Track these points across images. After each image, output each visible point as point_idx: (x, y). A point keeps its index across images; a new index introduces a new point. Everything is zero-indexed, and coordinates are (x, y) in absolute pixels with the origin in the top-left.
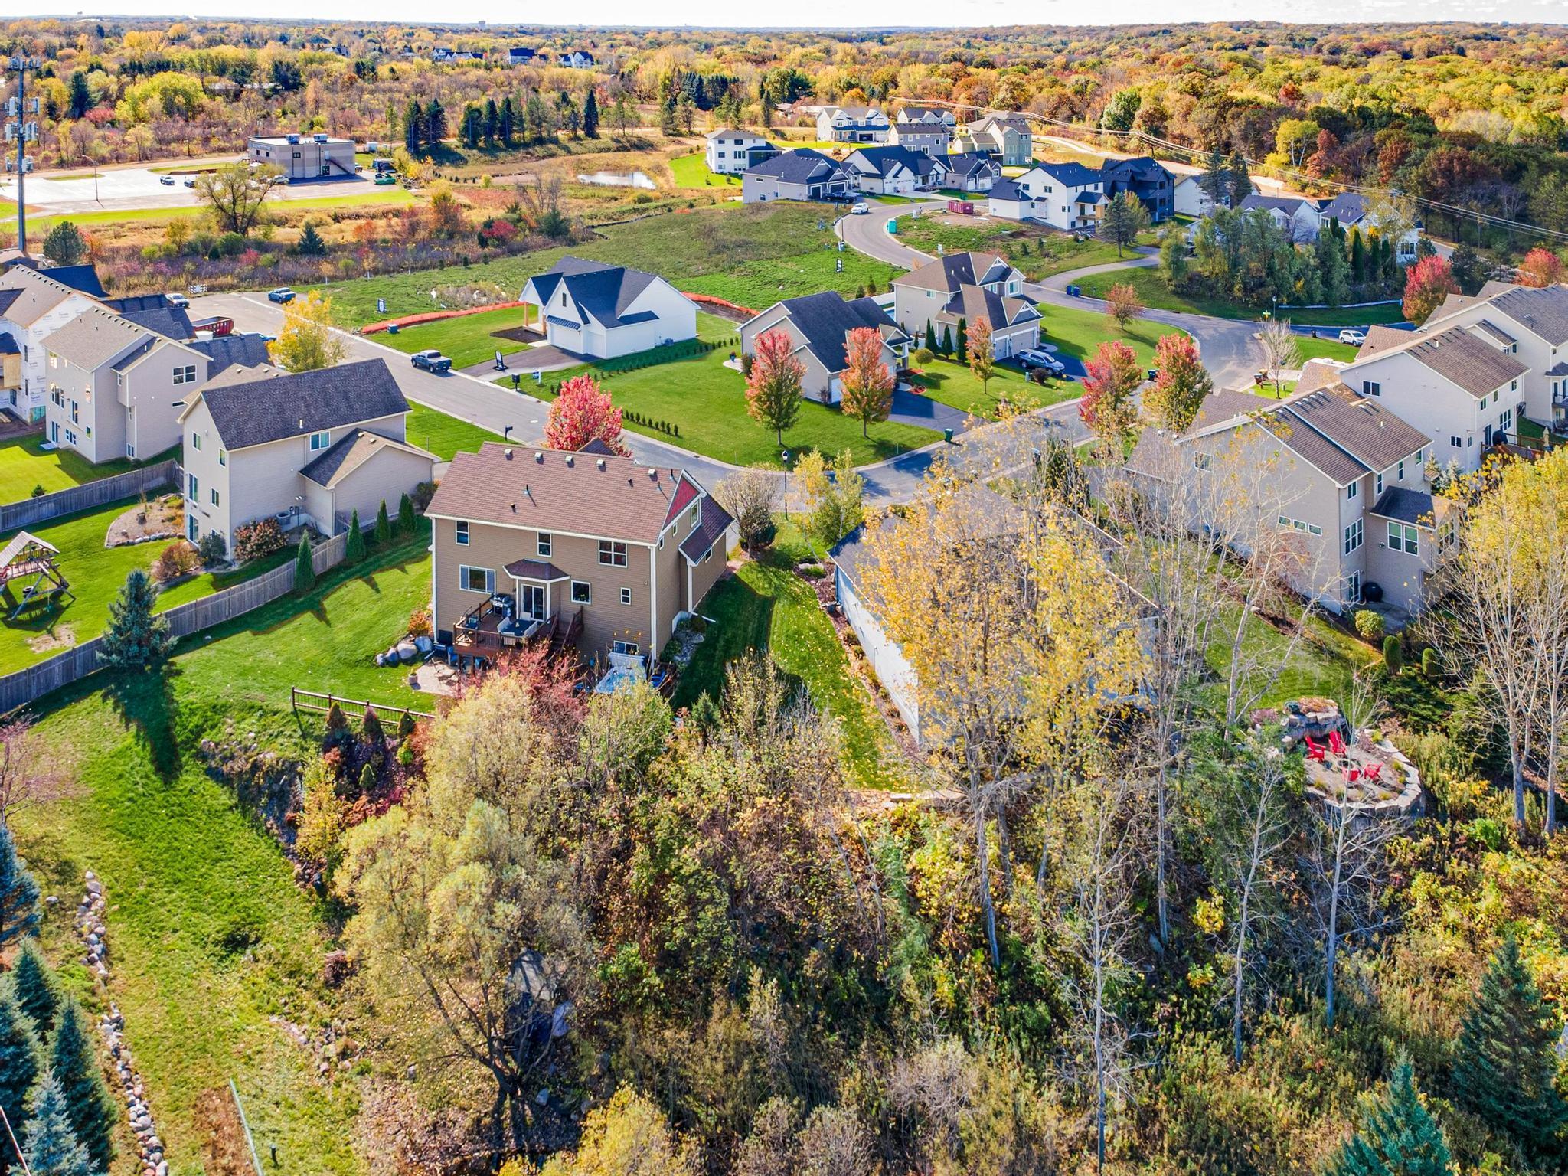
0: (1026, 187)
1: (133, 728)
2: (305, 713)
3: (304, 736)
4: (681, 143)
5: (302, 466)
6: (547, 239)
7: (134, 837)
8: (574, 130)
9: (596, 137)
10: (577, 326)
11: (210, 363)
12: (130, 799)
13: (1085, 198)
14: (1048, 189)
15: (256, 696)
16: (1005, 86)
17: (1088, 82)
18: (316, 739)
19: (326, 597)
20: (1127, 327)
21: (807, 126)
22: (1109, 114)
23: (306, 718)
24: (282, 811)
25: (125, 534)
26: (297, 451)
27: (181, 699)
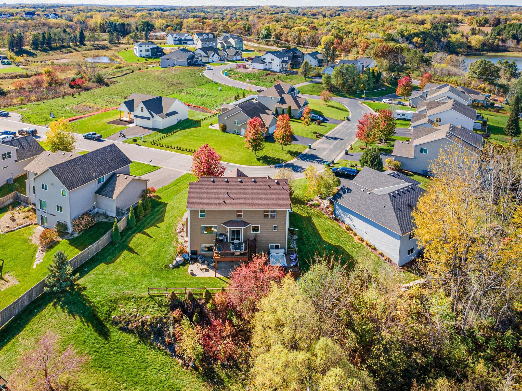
0: (265, 59)
1: (77, 317)
2: (155, 296)
3: (160, 306)
4: (118, 47)
5: (95, 191)
6: (97, 84)
7: (107, 368)
8: (76, 42)
9: (84, 45)
10: (149, 119)
11: (17, 150)
12: (95, 351)
13: (284, 62)
14: (272, 60)
15: (128, 292)
16: (222, 26)
17: (246, 24)
18: (166, 306)
19: (129, 242)
20: (328, 103)
21: (158, 39)
22: (262, 34)
23: (157, 298)
24: (163, 339)
25: (8, 227)
26: (94, 185)
27: (94, 300)
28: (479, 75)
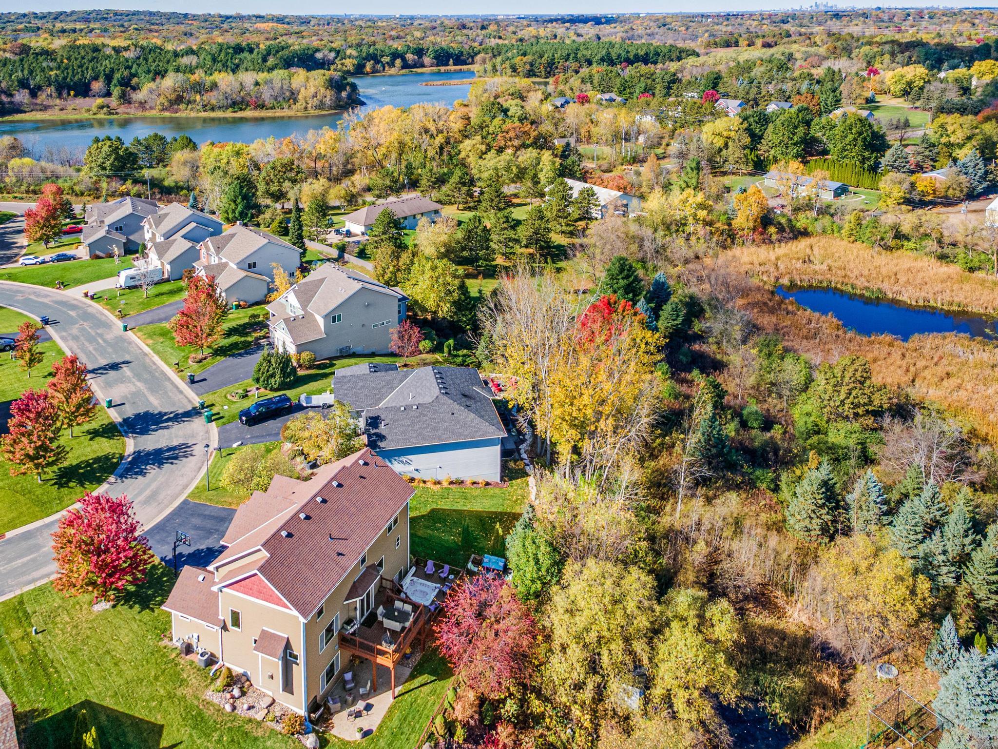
28: (111, 169)
